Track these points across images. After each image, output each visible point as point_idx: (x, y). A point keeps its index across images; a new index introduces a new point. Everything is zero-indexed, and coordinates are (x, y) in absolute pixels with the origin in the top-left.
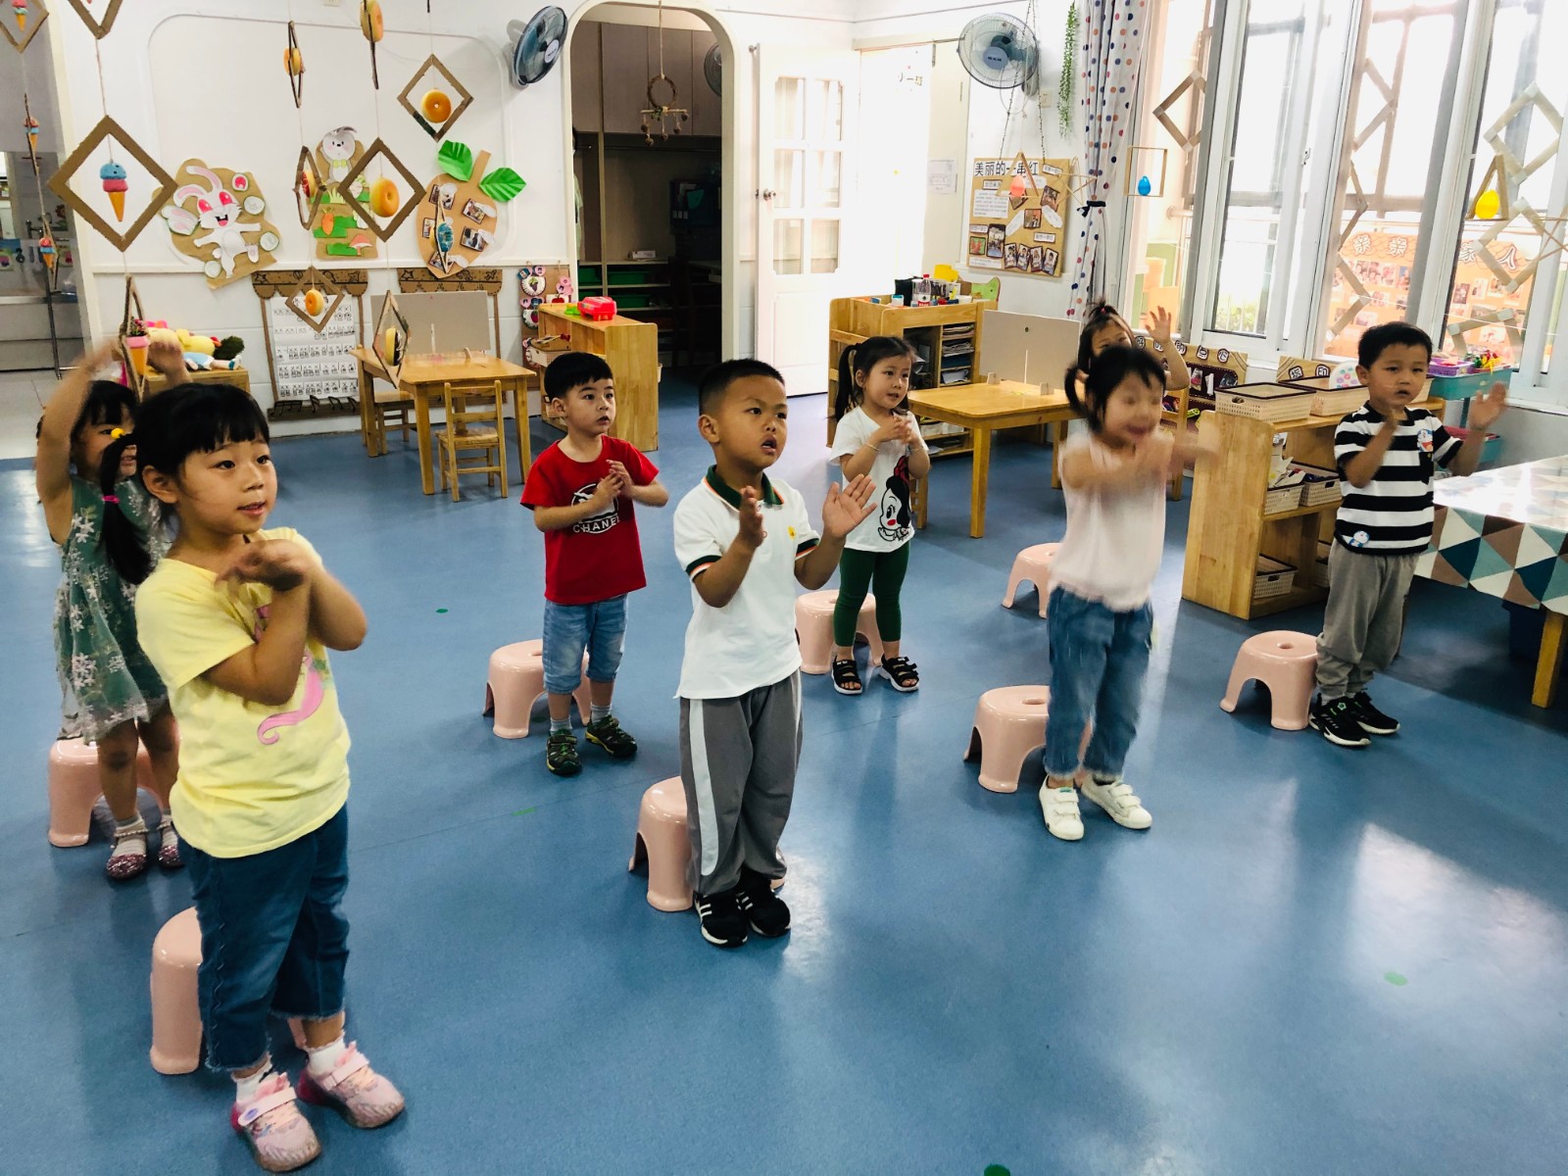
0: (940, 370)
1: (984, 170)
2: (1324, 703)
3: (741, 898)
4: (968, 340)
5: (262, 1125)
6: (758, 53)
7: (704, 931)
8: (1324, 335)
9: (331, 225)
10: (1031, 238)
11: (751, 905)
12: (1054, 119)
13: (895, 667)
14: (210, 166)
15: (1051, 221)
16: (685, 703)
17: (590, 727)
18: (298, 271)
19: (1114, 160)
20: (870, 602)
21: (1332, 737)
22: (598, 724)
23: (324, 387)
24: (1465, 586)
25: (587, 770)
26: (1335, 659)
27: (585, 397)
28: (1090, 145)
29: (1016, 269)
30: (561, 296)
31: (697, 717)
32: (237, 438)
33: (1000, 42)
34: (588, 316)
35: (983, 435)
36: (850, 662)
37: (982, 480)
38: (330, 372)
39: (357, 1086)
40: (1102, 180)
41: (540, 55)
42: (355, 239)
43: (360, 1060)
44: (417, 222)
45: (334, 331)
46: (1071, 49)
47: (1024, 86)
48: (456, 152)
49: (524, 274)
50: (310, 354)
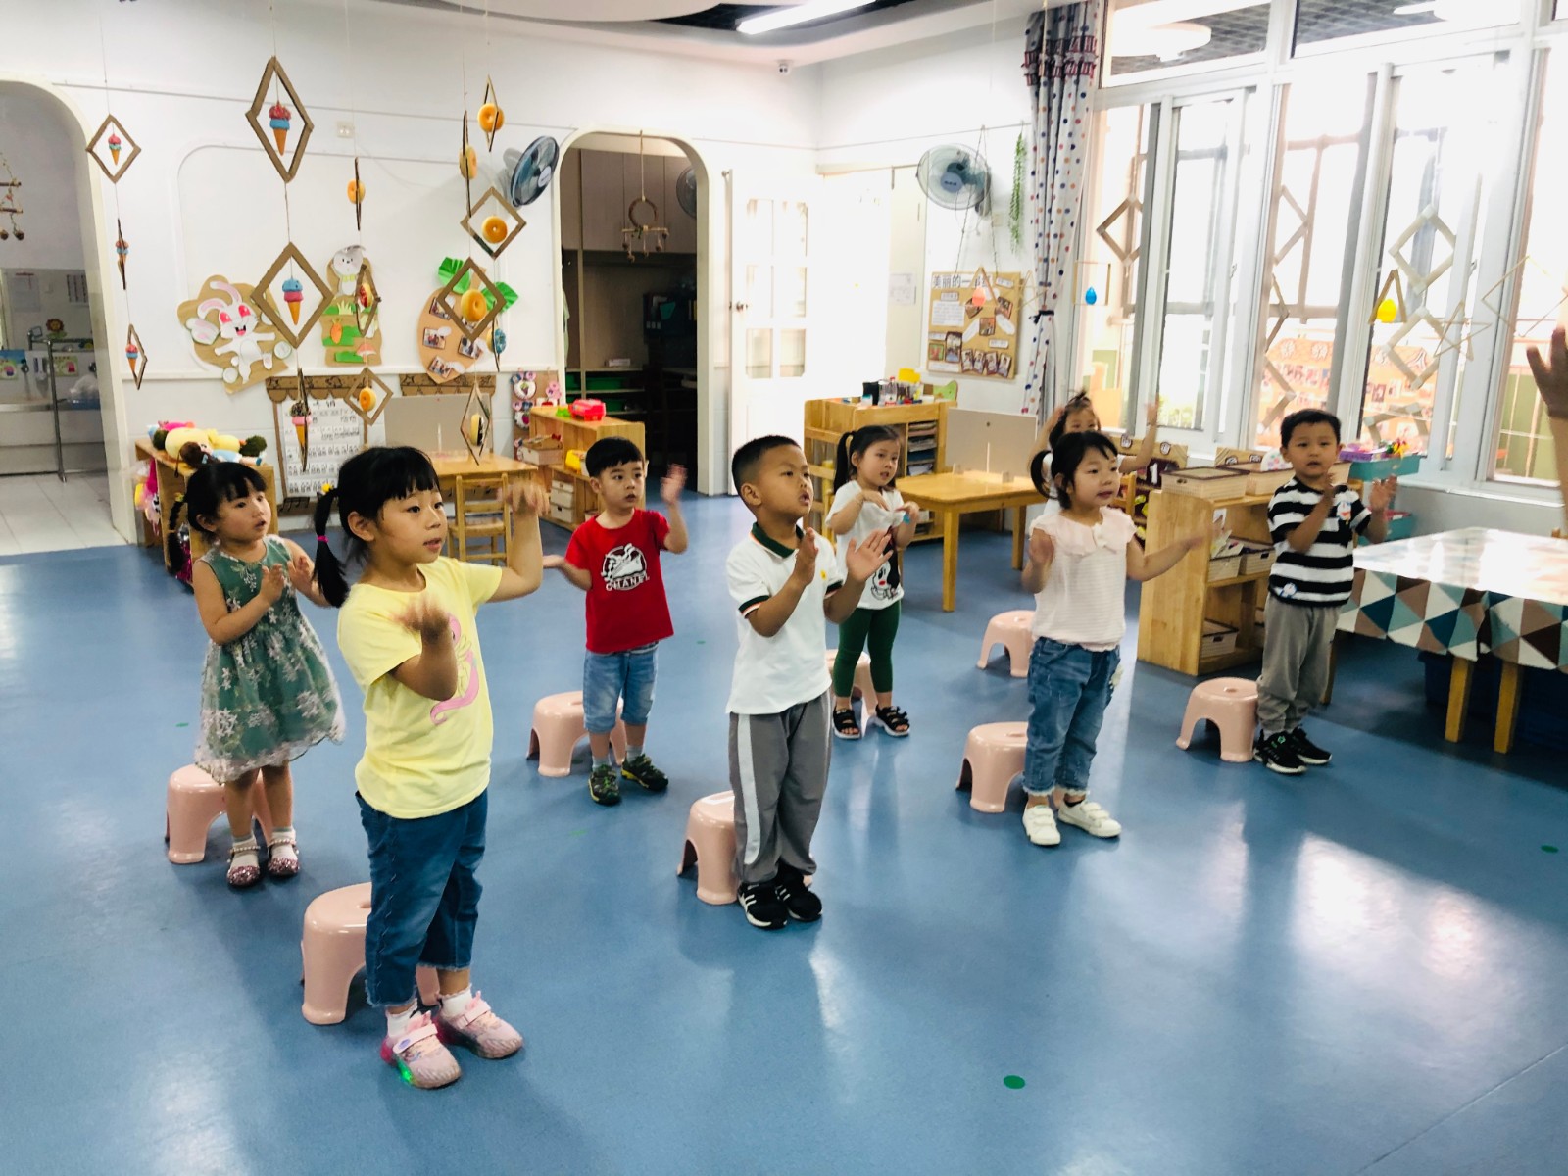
1: (941, 283)
2: (1266, 738)
3: (780, 890)
4: (931, 437)
5: (413, 1051)
6: (731, 177)
7: (750, 918)
8: (1255, 429)
9: (339, 334)
10: (986, 344)
11: (788, 895)
12: (1005, 236)
13: (888, 715)
14: (233, 281)
15: (1004, 329)
16: (734, 717)
17: (626, 766)
19: (1061, 273)
20: (865, 659)
21: (1274, 766)
22: (634, 762)
24: (1384, 637)
25: (625, 802)
26: (1273, 697)
27: (615, 478)
28: (1040, 259)
29: (973, 372)
30: (550, 400)
31: (744, 730)
32: (421, 488)
33: (956, 169)
34: (577, 416)
35: (953, 517)
36: (848, 711)
37: (952, 560)
39: (484, 1025)
40: (1051, 291)
41: (534, 180)
42: (361, 347)
43: (485, 1006)
44: (419, 331)
45: (340, 432)
46: (1019, 174)
47: (977, 207)
48: (454, 268)
49: (515, 379)
50: (317, 453)
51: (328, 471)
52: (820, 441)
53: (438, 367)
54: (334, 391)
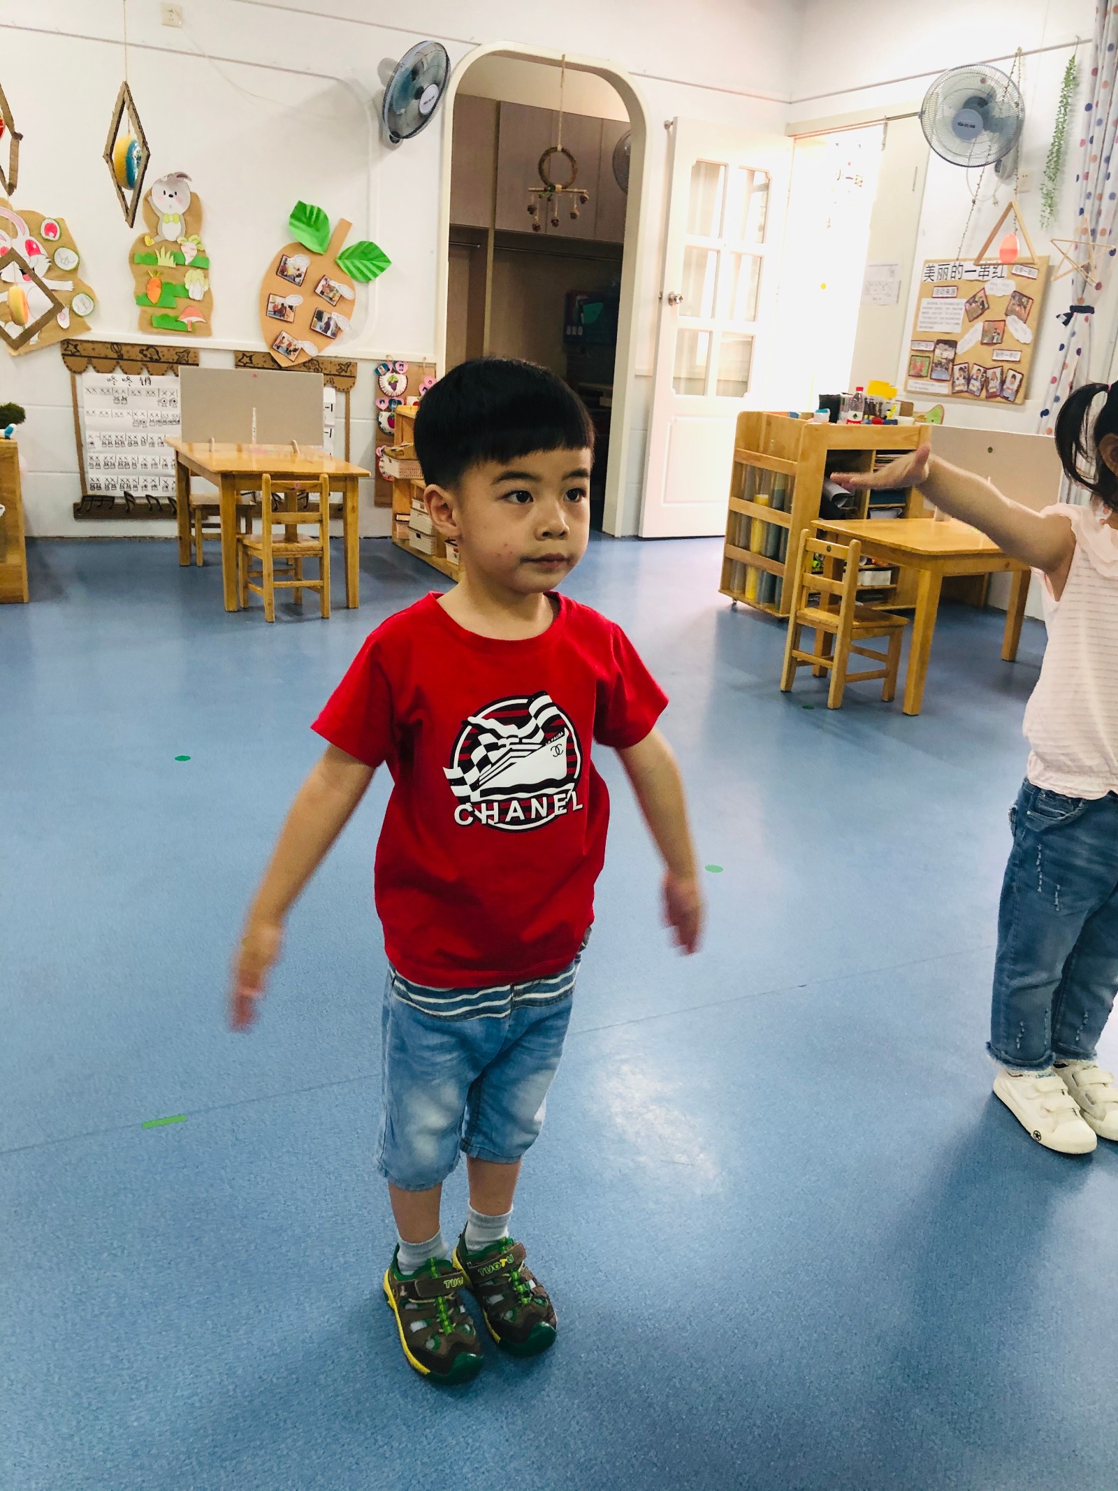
0: (867, 505)
1: (936, 274)
6: (675, 129)
9: (157, 292)
10: (988, 356)
12: (1034, 205)
15: (1016, 335)
18: (117, 344)
19: (1113, 253)
23: (142, 483)
28: (1083, 232)
29: (966, 395)
33: (976, 105)
35: (933, 577)
37: (925, 638)
38: (149, 466)
40: (1093, 278)
41: (414, 102)
42: (185, 312)
44: (261, 295)
45: (157, 419)
46: (1065, 114)
47: (998, 164)
48: (310, 218)
49: (382, 370)
50: (126, 443)
51: (139, 466)
52: (753, 468)
53: (284, 346)
54: (150, 364)
